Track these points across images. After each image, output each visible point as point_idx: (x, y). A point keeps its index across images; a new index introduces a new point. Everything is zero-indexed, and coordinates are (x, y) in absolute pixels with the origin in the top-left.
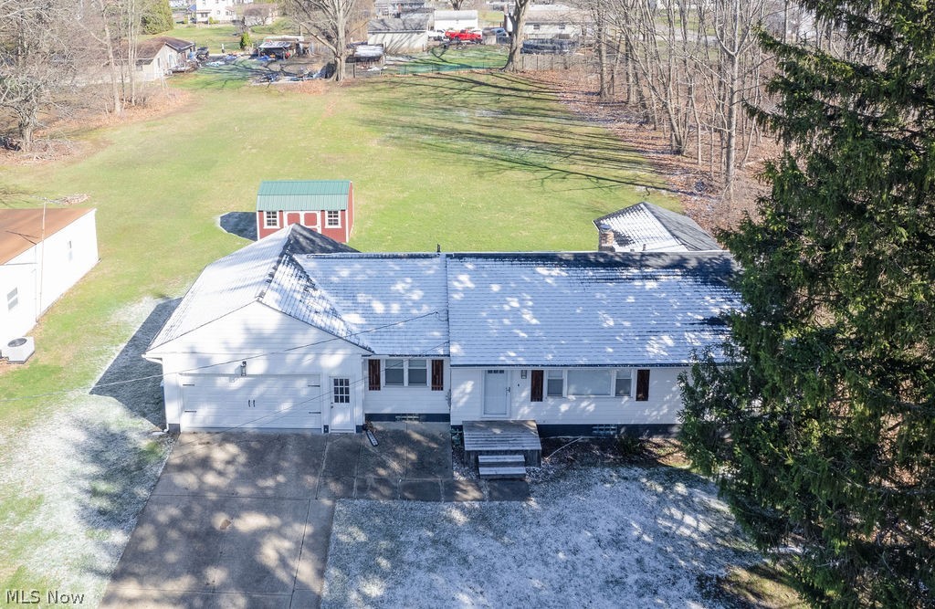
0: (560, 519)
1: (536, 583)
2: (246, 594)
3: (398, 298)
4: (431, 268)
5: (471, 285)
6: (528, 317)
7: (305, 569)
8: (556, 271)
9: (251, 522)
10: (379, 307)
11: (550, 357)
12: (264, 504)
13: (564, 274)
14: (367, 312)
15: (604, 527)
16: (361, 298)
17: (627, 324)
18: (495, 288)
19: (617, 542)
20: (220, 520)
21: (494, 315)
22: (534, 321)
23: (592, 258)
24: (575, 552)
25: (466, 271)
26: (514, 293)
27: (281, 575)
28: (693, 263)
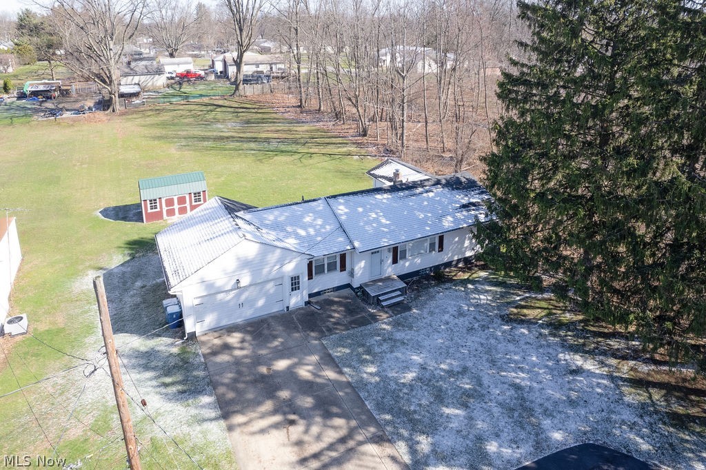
0: (431, 313)
1: (440, 341)
2: (309, 396)
3: (311, 225)
4: (320, 206)
5: (346, 210)
6: (384, 221)
7: (330, 374)
8: (385, 196)
9: (282, 364)
10: (302, 233)
11: (403, 237)
12: (281, 354)
13: (390, 196)
14: (297, 236)
15: (452, 310)
16: (289, 229)
17: (430, 215)
18: (360, 210)
19: (461, 314)
20: (264, 370)
21: (367, 223)
22: (388, 222)
23: (399, 187)
24: (447, 323)
25: (340, 204)
26: (371, 210)
27: (319, 380)
28: (444, 182)
